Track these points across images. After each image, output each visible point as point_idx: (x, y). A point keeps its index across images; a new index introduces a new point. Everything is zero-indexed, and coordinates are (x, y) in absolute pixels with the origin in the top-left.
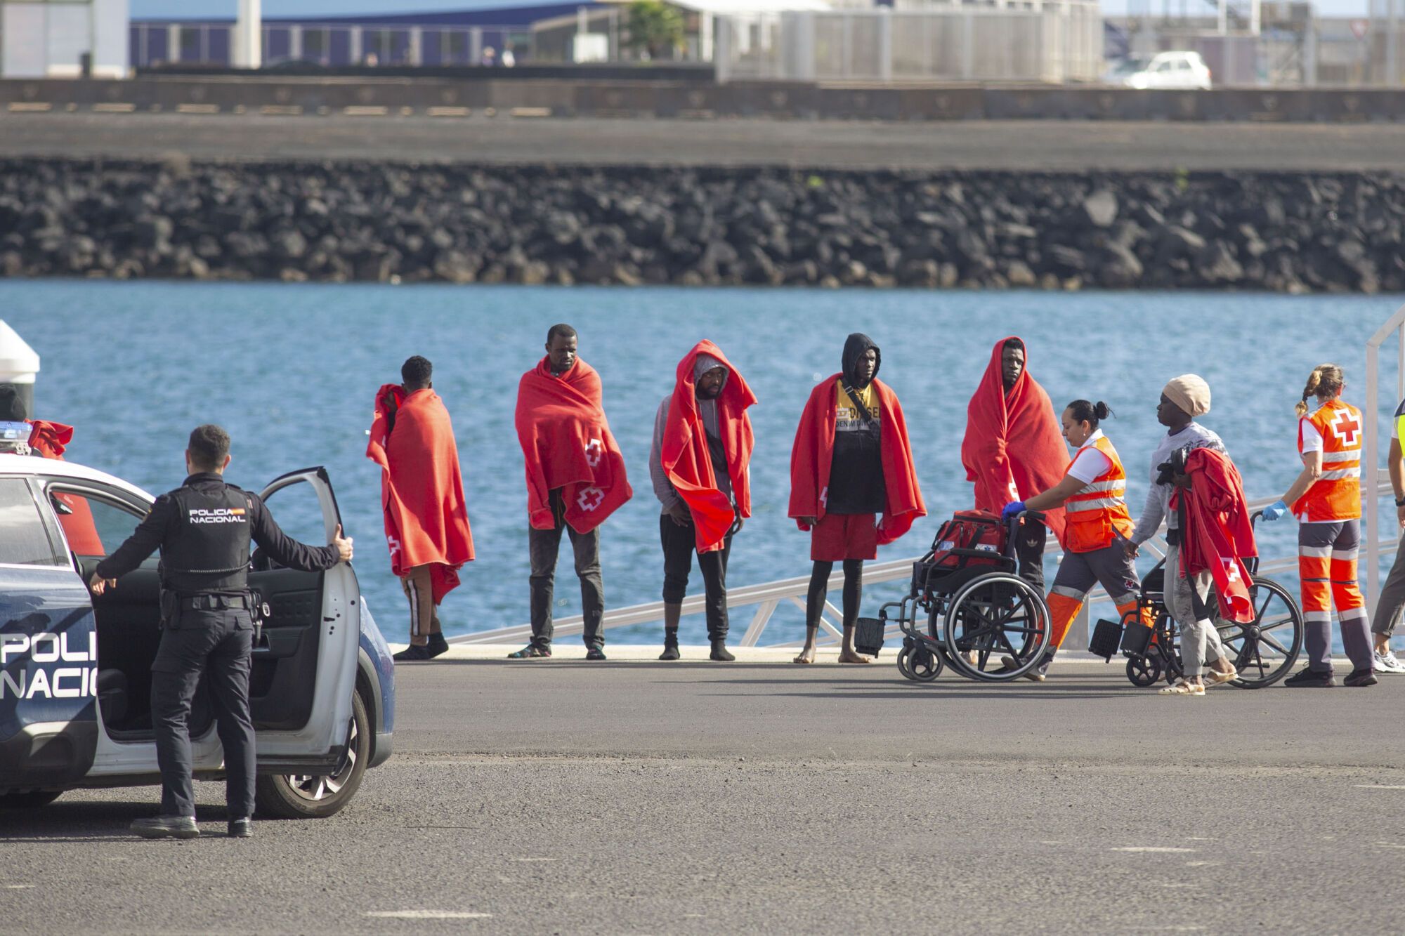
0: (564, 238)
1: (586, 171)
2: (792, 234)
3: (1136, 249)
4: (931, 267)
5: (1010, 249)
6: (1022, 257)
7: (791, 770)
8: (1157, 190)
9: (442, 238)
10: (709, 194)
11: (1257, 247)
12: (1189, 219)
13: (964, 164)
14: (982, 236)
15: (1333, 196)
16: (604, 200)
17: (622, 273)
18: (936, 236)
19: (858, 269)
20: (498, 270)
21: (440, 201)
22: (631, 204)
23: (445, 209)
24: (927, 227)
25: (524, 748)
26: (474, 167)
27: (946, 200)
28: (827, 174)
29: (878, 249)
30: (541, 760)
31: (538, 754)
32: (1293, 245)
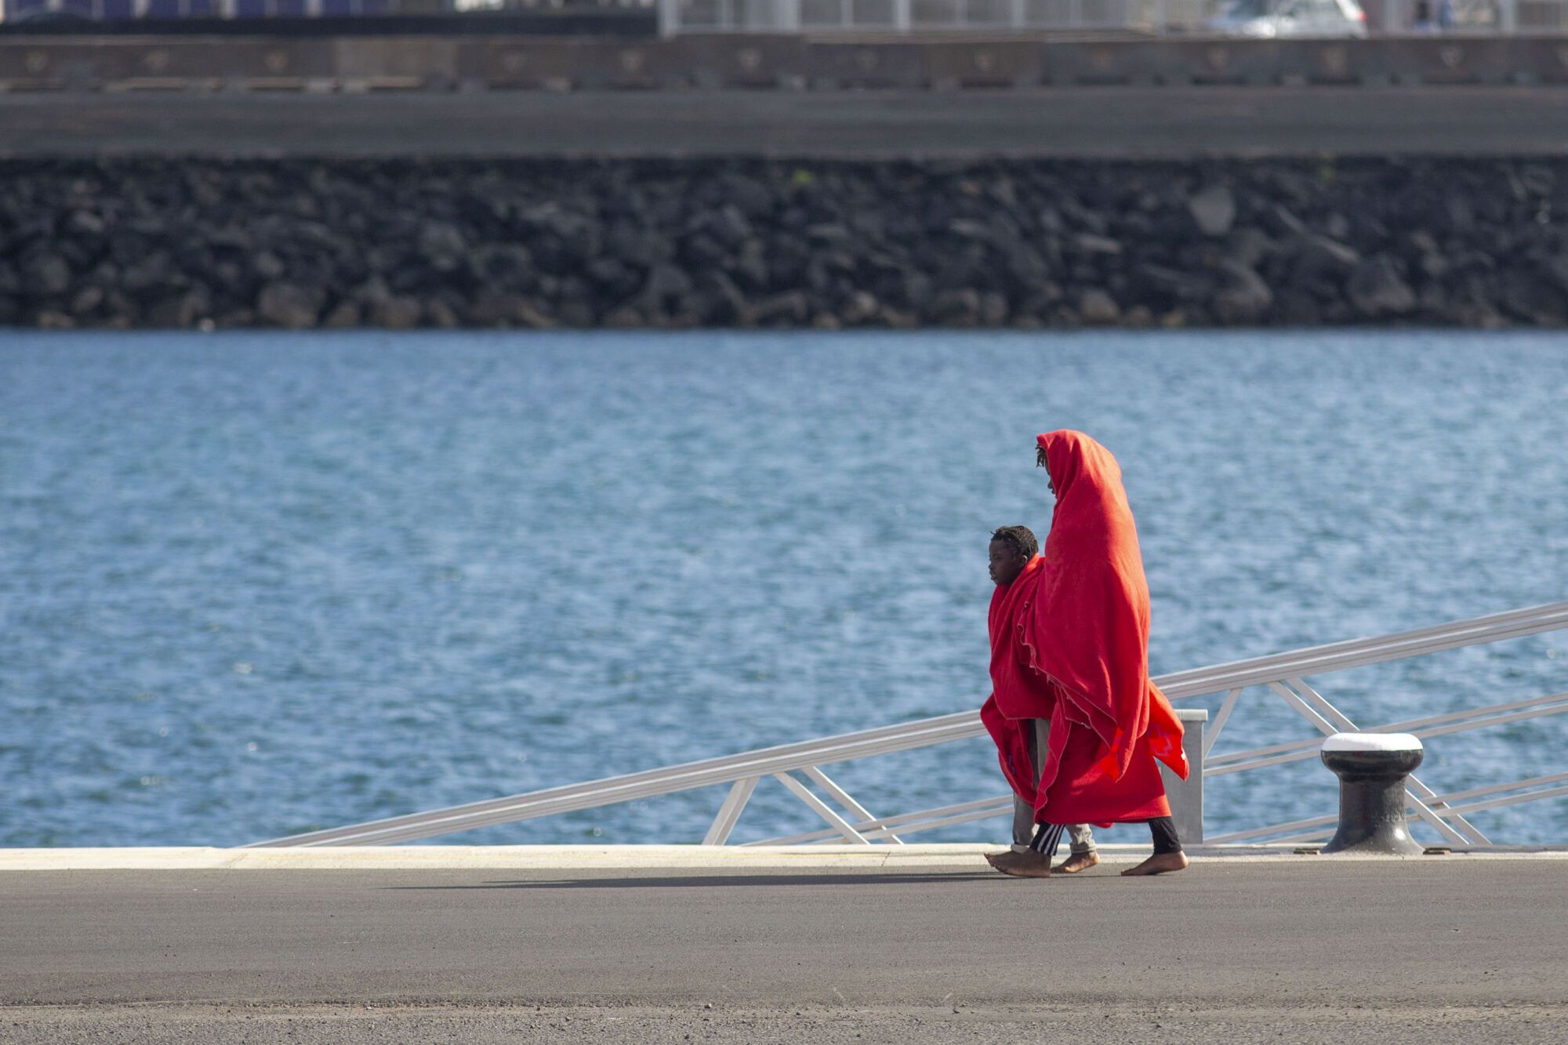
0: (445, 263)
1: (475, 167)
2: (771, 253)
3: (1262, 268)
4: (971, 298)
5: (1082, 271)
6: (1101, 283)
7: (780, 1021)
8: (1291, 182)
9: (268, 264)
10: (652, 198)
11: (1434, 264)
12: (1338, 225)
13: (1015, 151)
14: (1044, 254)
15: (1541, 189)
16: (501, 208)
17: (528, 313)
18: (976, 252)
19: (866, 302)
20: (347, 311)
21: (265, 213)
22: (541, 212)
23: (272, 223)
24: (964, 240)
25: (396, 994)
26: (313, 162)
27: (991, 202)
28: (819, 167)
29: (895, 273)
30: (421, 1012)
31: (417, 1002)
32: (1487, 260)
